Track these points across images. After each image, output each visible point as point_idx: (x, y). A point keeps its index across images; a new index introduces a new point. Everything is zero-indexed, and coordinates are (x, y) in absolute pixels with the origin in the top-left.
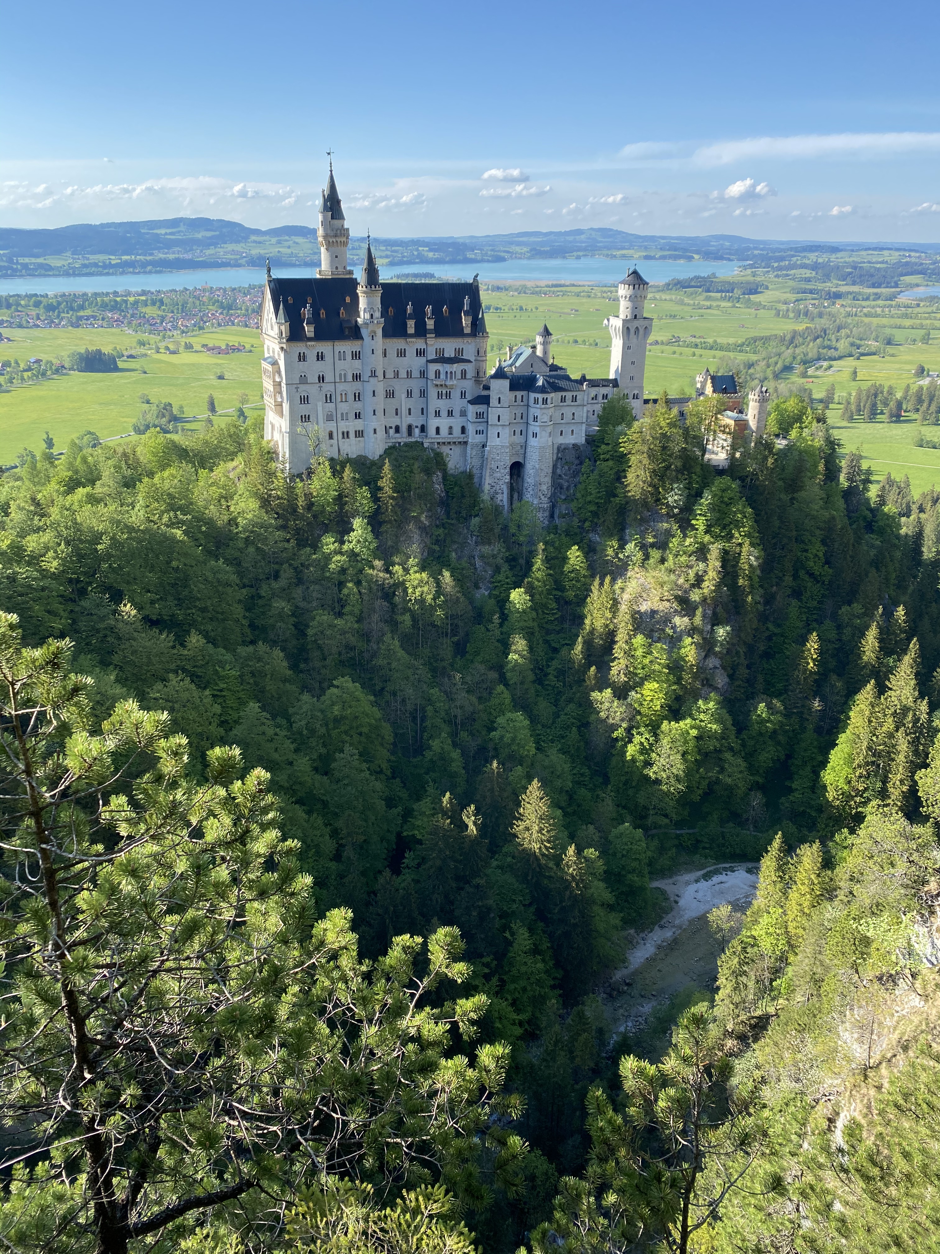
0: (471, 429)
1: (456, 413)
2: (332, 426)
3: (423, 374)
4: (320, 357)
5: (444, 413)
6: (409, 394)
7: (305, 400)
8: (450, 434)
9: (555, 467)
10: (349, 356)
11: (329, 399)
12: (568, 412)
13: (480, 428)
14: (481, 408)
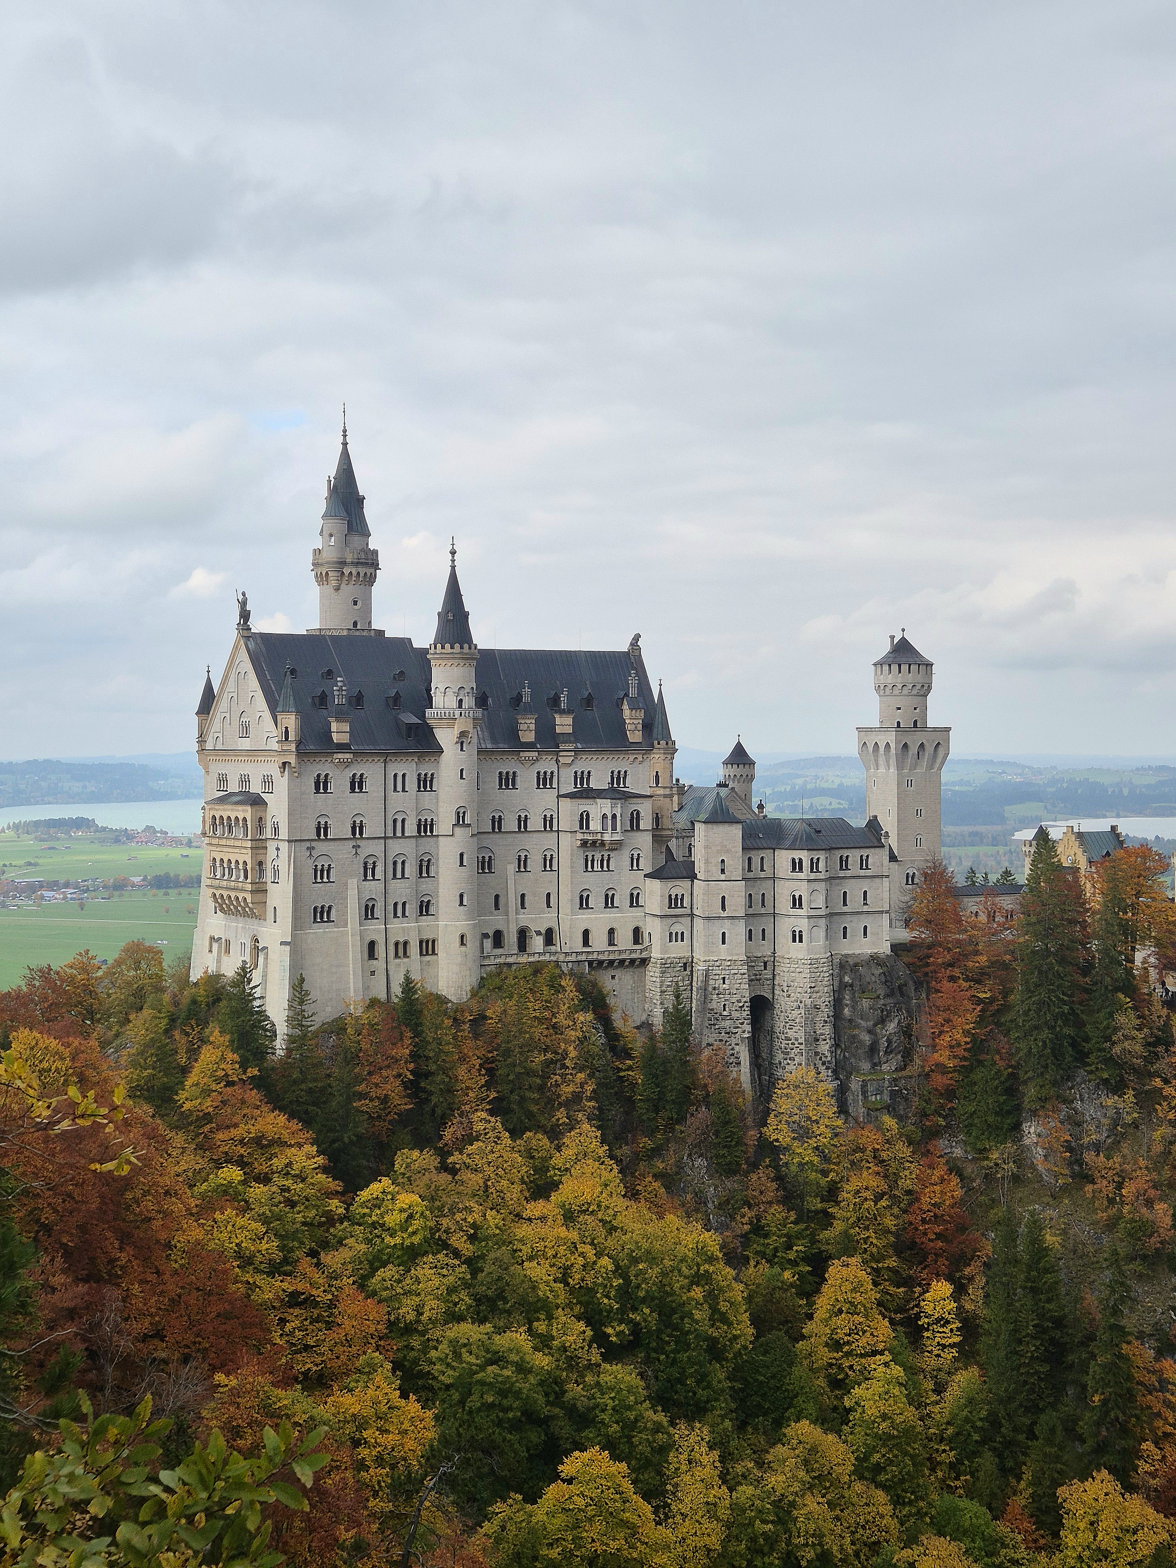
0: (654, 930)
1: (622, 899)
2: (375, 930)
3: (548, 822)
4: (357, 784)
5: (596, 901)
6: (522, 863)
7: (322, 873)
8: (611, 943)
9: (837, 1004)
10: (412, 784)
11: (368, 870)
12: (854, 889)
13: (678, 928)
14: (680, 887)
